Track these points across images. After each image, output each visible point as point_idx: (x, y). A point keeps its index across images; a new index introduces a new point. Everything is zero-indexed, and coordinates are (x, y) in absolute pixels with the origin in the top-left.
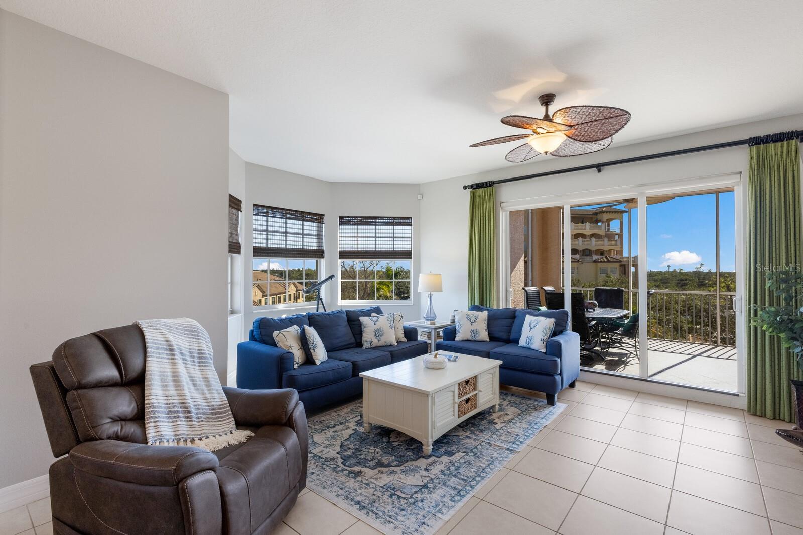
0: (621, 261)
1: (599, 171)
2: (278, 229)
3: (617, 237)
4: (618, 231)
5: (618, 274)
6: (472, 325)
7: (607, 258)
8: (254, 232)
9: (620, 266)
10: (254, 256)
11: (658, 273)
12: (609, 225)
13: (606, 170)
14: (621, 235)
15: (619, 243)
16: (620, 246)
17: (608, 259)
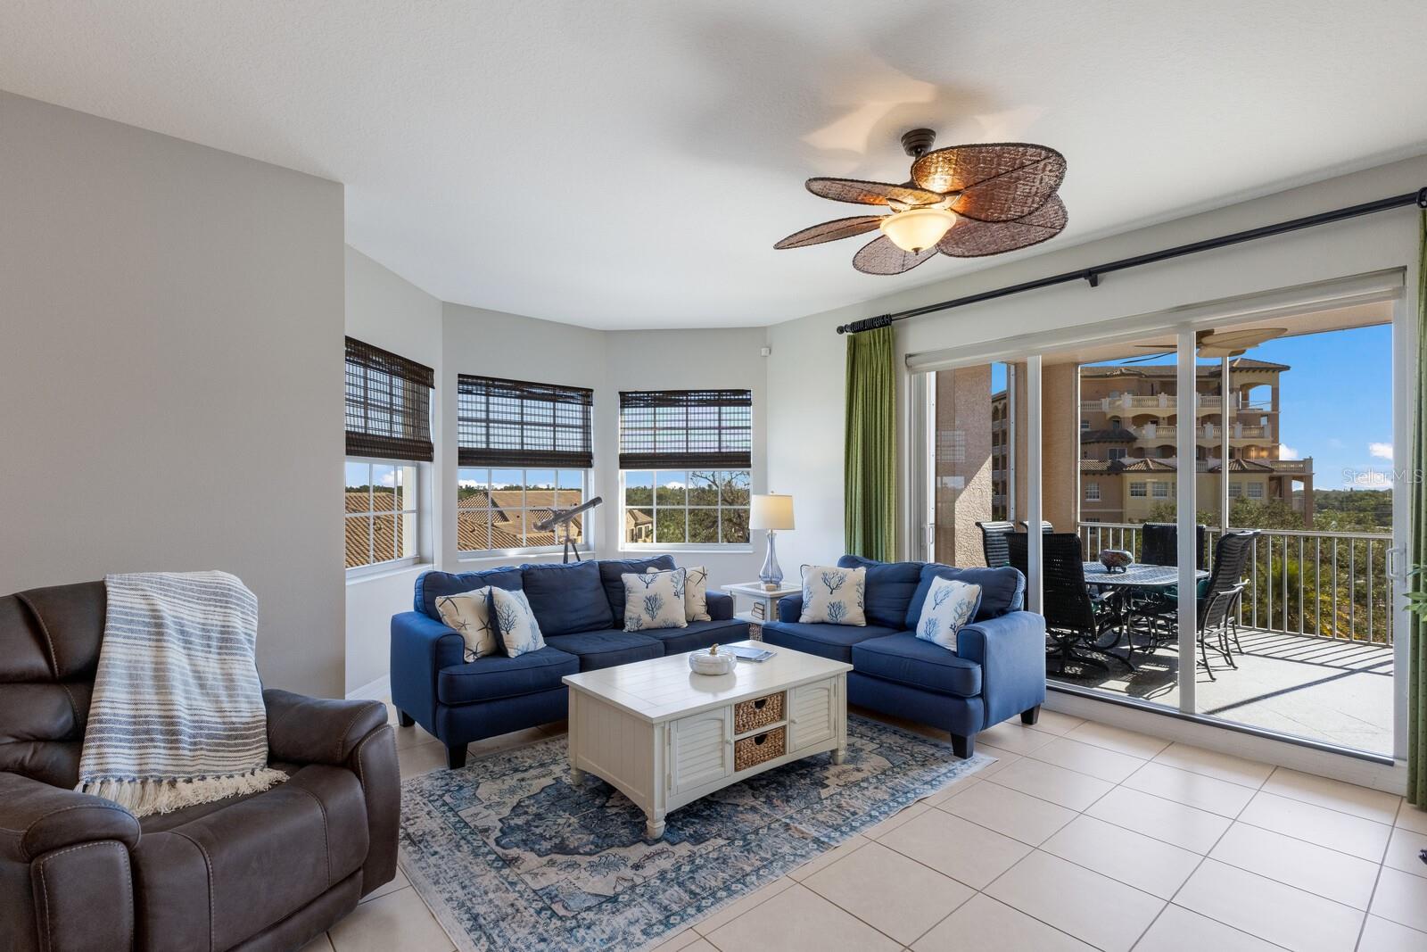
0: (1272, 470)
1: (1094, 283)
2: (509, 417)
3: (1264, 421)
4: (1268, 408)
5: (1266, 497)
6: (831, 593)
7: (1240, 464)
8: (461, 423)
9: (1271, 479)
10: (460, 464)
11: (1367, 494)
12: (1246, 397)
13: (1108, 280)
14: (1273, 418)
15: (1268, 432)
16: (1271, 439)
17: (1242, 466)
